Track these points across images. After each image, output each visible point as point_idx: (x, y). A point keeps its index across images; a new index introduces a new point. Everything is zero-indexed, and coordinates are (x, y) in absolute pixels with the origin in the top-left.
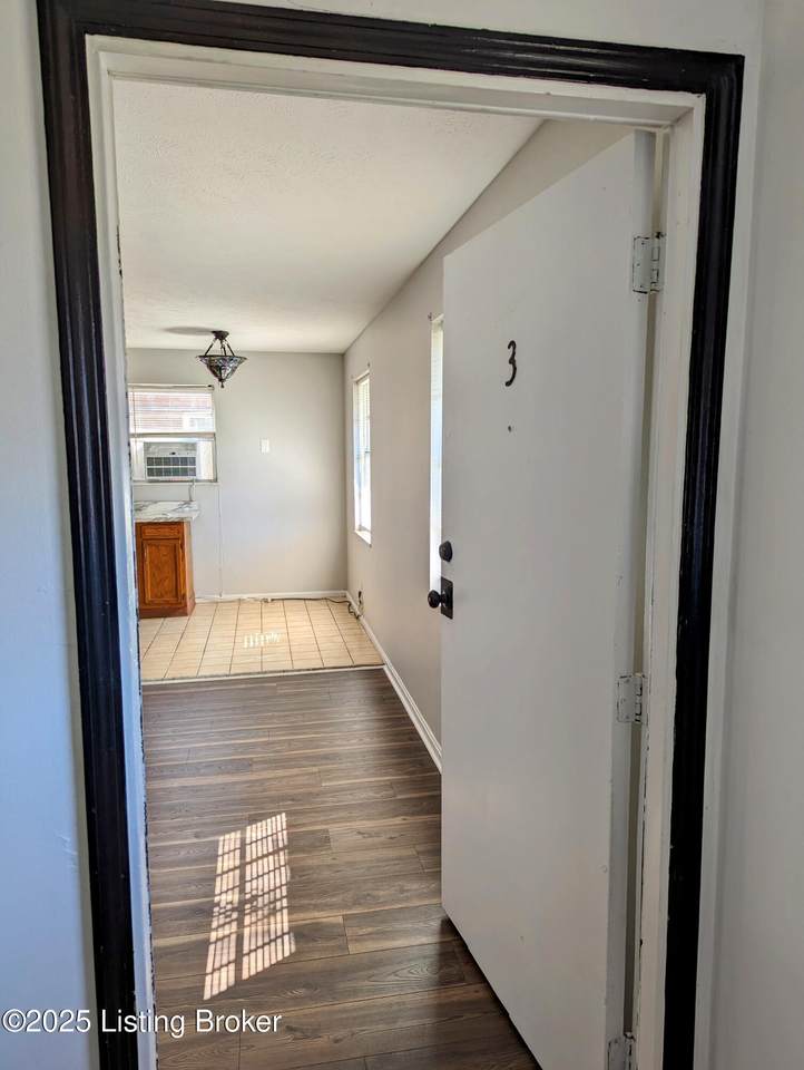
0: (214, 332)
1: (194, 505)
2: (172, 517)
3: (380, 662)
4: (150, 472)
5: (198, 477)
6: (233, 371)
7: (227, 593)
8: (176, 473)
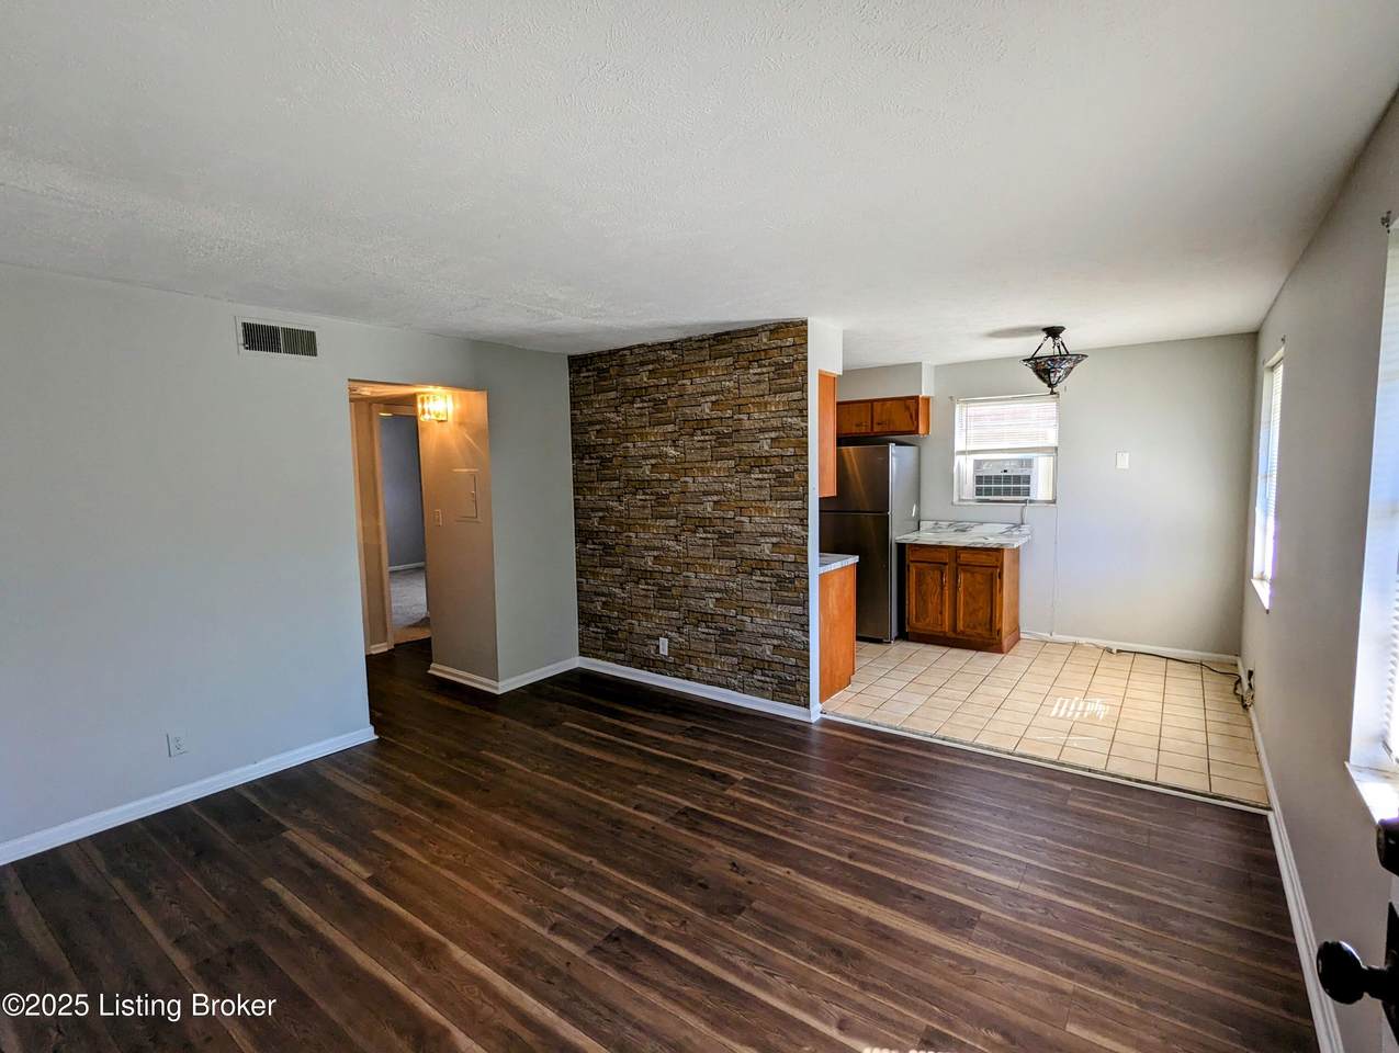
0: (1044, 330)
1: (1025, 529)
2: (992, 542)
3: (1264, 803)
4: (979, 491)
5: (1032, 497)
6: (1067, 373)
7: (1058, 633)
8: (1007, 492)
